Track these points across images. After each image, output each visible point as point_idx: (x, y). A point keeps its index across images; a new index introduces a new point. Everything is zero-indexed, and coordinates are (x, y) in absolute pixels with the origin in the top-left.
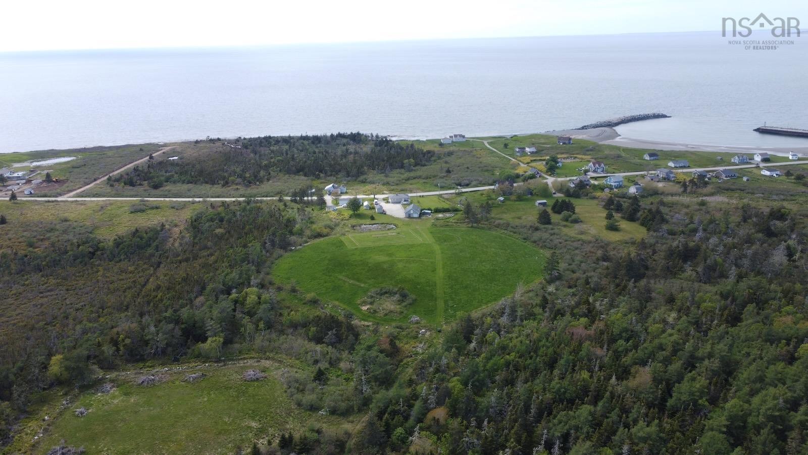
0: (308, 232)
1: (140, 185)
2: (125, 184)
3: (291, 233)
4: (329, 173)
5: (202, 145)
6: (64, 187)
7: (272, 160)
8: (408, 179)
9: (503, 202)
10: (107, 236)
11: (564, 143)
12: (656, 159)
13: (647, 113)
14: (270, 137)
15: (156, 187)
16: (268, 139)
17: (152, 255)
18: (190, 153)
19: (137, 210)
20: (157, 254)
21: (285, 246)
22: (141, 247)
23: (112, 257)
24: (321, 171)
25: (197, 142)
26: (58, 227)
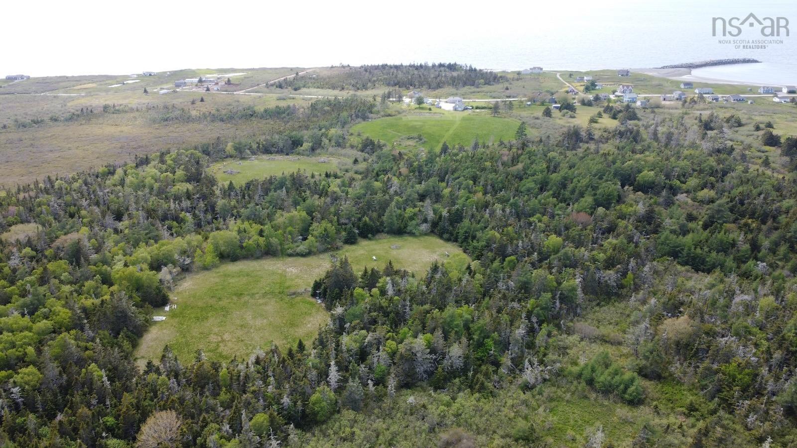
0: (382, 113)
1: (286, 88)
2: (277, 87)
3: (371, 112)
4: (417, 87)
5: (335, 69)
6: (238, 87)
7: (380, 78)
8: (474, 92)
9: (529, 105)
10: (260, 109)
11: (622, 75)
12: (690, 88)
13: (736, 58)
14: (386, 65)
15: (296, 89)
16: (384, 66)
17: (284, 117)
18: (325, 74)
19: (279, 99)
20: (288, 117)
21: (365, 118)
22: (279, 113)
23: (262, 117)
24: (411, 85)
25: (332, 67)
26: (233, 104)
